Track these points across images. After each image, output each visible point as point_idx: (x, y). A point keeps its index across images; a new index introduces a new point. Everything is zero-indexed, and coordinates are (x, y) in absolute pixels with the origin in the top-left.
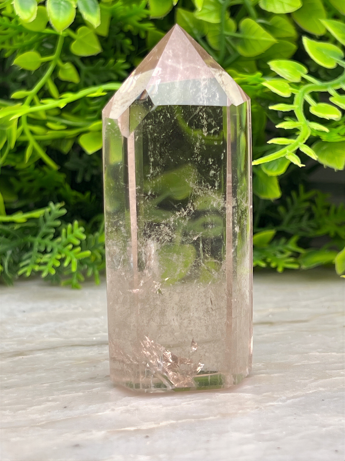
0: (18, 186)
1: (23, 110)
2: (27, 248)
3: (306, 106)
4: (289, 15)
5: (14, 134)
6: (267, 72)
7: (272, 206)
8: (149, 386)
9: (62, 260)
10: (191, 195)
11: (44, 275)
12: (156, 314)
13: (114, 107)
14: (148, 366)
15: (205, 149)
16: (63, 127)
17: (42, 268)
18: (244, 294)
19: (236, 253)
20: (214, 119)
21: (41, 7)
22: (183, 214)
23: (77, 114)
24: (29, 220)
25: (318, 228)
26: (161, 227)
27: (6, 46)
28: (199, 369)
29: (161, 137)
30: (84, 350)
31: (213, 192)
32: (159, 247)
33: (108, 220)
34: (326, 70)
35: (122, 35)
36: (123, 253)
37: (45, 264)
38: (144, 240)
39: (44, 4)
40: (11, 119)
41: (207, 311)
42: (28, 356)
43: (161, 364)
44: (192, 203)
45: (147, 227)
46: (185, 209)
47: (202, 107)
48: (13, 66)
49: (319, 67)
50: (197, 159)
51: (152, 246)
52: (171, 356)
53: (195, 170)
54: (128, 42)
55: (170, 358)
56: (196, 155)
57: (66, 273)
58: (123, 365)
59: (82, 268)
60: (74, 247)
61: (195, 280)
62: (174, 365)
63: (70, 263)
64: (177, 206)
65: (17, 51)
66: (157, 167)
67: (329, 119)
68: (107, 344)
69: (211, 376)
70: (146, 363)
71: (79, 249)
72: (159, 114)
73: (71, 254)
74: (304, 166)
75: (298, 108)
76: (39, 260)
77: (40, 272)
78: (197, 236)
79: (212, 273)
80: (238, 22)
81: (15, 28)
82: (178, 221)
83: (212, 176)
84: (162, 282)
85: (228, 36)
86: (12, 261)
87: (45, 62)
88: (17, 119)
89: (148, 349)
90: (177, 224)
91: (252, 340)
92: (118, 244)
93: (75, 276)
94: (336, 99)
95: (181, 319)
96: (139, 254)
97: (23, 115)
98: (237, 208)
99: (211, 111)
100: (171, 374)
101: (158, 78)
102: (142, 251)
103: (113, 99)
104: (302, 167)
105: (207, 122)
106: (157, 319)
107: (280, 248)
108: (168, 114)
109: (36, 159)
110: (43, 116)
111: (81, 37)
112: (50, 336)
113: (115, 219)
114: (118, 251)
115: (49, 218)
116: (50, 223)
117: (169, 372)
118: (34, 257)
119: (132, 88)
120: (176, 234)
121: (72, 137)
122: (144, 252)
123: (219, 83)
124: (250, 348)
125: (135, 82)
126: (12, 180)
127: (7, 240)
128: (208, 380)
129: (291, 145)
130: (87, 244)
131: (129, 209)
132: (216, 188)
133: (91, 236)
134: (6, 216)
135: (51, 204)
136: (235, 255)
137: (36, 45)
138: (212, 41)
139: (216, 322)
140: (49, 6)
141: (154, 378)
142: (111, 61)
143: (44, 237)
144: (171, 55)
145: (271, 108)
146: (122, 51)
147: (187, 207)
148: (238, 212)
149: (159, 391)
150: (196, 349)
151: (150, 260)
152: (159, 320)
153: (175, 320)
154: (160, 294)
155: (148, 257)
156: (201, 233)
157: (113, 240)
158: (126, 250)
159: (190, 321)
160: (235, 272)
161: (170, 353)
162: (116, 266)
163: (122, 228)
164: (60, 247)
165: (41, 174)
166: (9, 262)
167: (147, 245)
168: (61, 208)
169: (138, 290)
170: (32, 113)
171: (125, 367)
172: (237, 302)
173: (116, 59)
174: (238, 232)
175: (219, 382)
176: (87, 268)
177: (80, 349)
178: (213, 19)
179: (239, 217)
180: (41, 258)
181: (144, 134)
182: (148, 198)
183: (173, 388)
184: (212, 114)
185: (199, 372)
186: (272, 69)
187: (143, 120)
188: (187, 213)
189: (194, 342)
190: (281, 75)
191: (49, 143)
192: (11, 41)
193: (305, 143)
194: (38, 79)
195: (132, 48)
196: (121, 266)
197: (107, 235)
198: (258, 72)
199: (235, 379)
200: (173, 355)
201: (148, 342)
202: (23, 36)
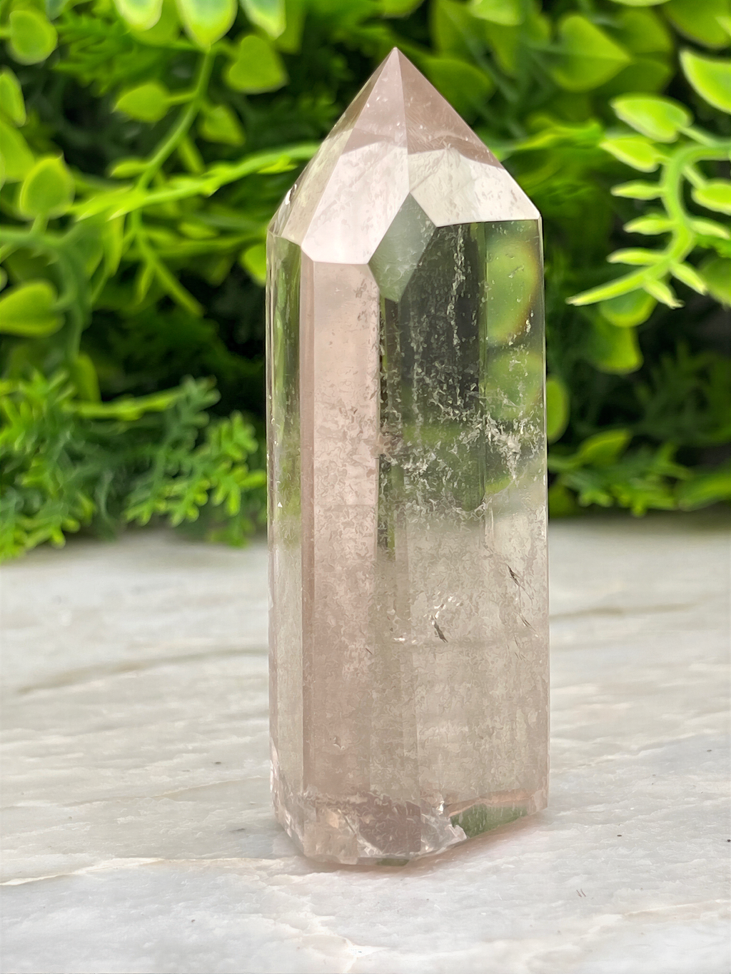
0: (122, 348)
2: (140, 469)
4: (657, 9)
5: (116, 247)
6: (611, 122)
9: (210, 492)
11: (175, 520)
16: (212, 233)
17: (172, 506)
24: (147, 414)
27: (101, 75)
35: (327, 51)
37: (177, 498)
40: (110, 218)
48: (114, 113)
49: (716, 112)
54: (339, 63)
57: (216, 517)
59: (250, 508)
60: (234, 465)
63: (226, 496)
65: (122, 85)
71: (243, 469)
73: (231, 478)
74: (680, 306)
75: (669, 193)
76: (166, 492)
77: (166, 516)
80: (555, 23)
81: (117, 40)
85: (535, 50)
86: (113, 493)
87: (174, 106)
88: (123, 217)
93: (237, 523)
97: (134, 210)
104: (677, 309)
107: (640, 465)
109: (159, 295)
110: (171, 210)
111: (247, 54)
115: (185, 410)
116: (187, 418)
118: (157, 486)
121: (229, 251)
126: (113, 337)
127: (105, 453)
129: (655, 265)
130: (260, 461)
134: (102, 407)
135: (190, 383)
137: (159, 72)
138: (504, 60)
142: (306, 102)
143: (174, 447)
145: (616, 192)
146: (327, 82)
164: (207, 465)
165: (168, 325)
166: (109, 496)
168: (208, 391)
170: (152, 205)
173: (316, 96)
186: (621, 117)
190: (637, 128)
191: (184, 265)
192: (109, 63)
193: (685, 262)
194: (163, 135)
195: (346, 77)
198: (594, 123)
202: (133, 55)
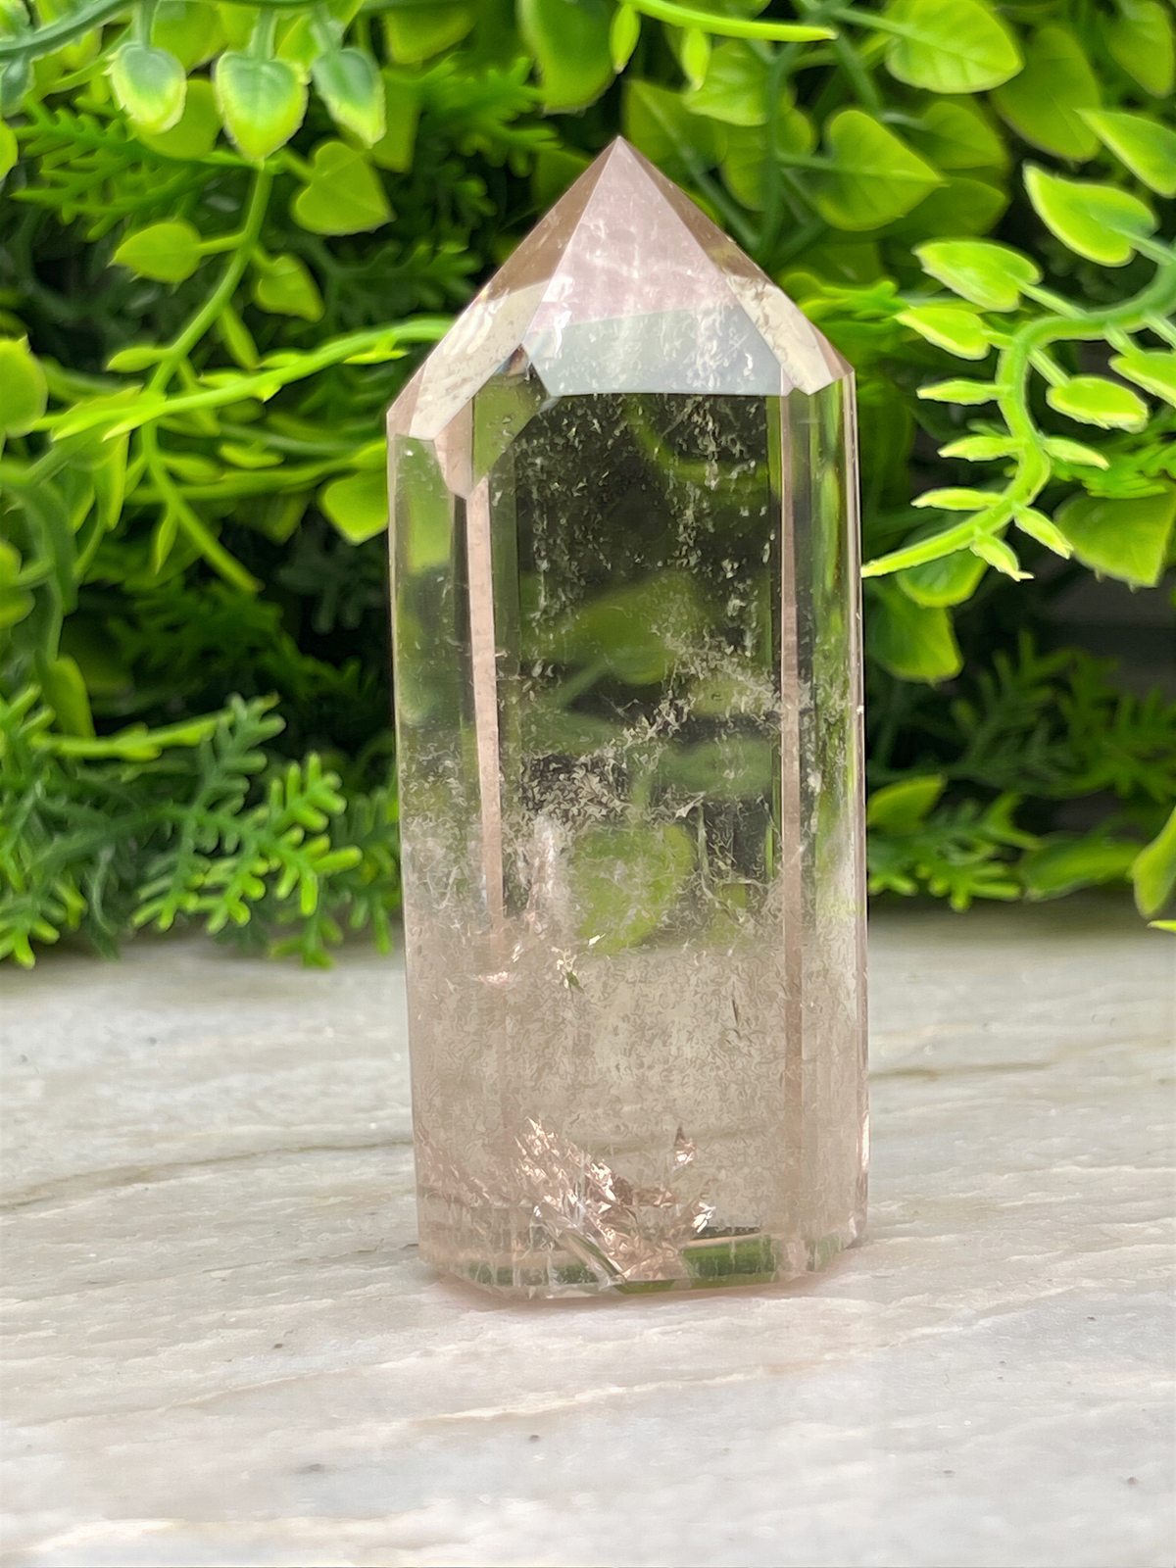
0: (131, 645)
1: (146, 407)
2: (162, 840)
3: (1036, 386)
4: (982, 97)
5: (118, 483)
6: (913, 281)
7: (933, 700)
8: (542, 1277)
9: (271, 878)
10: (670, 676)
11: (215, 924)
12: (561, 1049)
13: (426, 398)
14: (538, 1213)
15: (712, 530)
16: (272, 459)
17: (208, 902)
18: (839, 985)
19: (813, 856)
20: (740, 437)
21: (199, 83)
22: (646, 733)
23: (315, 417)
24: (166, 750)
25: (1082, 767)
26: (574, 775)
27: (92, 207)
28: (700, 1222)
29: (572, 494)
30: (341, 1161)
31: (739, 664)
32: (569, 839)
33: (409, 754)
34: (1101, 271)
35: (455, 168)
36: (456, 861)
37: (218, 890)
38: (523, 818)
39: (204, 71)
40: (106, 437)
41: (723, 1041)
42: (163, 1184)
43: (580, 1205)
44: (672, 701)
45: (530, 777)
46: (651, 721)
47: (701, 399)
48: (113, 267)
49: (1079, 262)
50: (688, 562)
51: (549, 837)
52: (610, 1182)
53: (684, 595)
54: (474, 187)
55: (607, 1187)
56: (685, 547)
57: (283, 918)
58: (461, 1209)
59: (334, 903)
60: (309, 835)
61: (685, 942)
62: (619, 1209)
63: (296, 886)
64: (625, 711)
65: (127, 222)
66: (560, 590)
67: (1109, 426)
68: (409, 1143)
69: (738, 1245)
70: (530, 1205)
71: (323, 843)
72: (566, 422)
73: (301, 858)
74: (1028, 576)
75: (1010, 394)
76: (199, 880)
77: (203, 916)
78: (688, 803)
79: (738, 920)
80: (820, 122)
81: (116, 150)
82: (630, 757)
83: (734, 614)
84: (580, 950)
85: (788, 165)
86: (114, 880)
87: (210, 256)
88: (128, 435)
89: (538, 1162)
90: (624, 766)
91: (866, 1127)
92: (440, 831)
93: (313, 928)
94: (1130, 362)
95: (641, 1065)
96: (509, 861)
97: (145, 424)
98: (813, 713)
99: (728, 411)
100: (611, 1238)
101: (563, 309)
102: (516, 853)
103: (421, 376)
104: (1024, 581)
105: (718, 445)
106: (565, 1064)
107: (960, 833)
108: (595, 421)
109: (188, 559)
110: (209, 426)
111: (325, 174)
112: (232, 1121)
113: (431, 752)
114: (440, 852)
115: (229, 745)
116: (232, 761)
117: (606, 1233)
118: (183, 870)
119: (479, 341)
120: (622, 797)
121: (301, 488)
122: (522, 857)
123: (754, 320)
124: (860, 1155)
125: (488, 322)
126: (115, 626)
127: (100, 816)
128: (728, 1256)
129: (988, 510)
130: (349, 828)
131: (475, 721)
132: (748, 654)
133: (361, 802)
134: (97, 740)
135: (236, 702)
136: (811, 864)
137: (184, 203)
138: (739, 181)
139: (750, 1073)
140: (224, 79)
141: (558, 1253)
142: (422, 248)
143: (213, 806)
144: (602, 234)
145: (924, 393)
146: (456, 217)
147: (655, 712)
148: (817, 729)
149: (574, 1291)
150: (689, 1159)
151: (542, 880)
152: (570, 1069)
153: (622, 1070)
154: (573, 987)
155: (535, 873)
156: (702, 794)
157: (426, 818)
158: (464, 851)
159: (669, 1070)
160: (809, 916)
161: (607, 1171)
162: (435, 899)
163: (451, 780)
164: (264, 836)
165: (205, 608)
166: (106, 886)
167: (530, 835)
168: (266, 715)
169: (505, 974)
170: (174, 416)
171: (467, 1218)
172: (818, 1011)
173: (437, 240)
174: (818, 790)
175: (765, 1261)
176: (352, 903)
177: (325, 1159)
178: (742, 113)
179: (820, 743)
180: (206, 873)
181: (521, 483)
182: (533, 688)
183: (619, 1283)
184: (731, 418)
185: (699, 1231)
186: (928, 270)
187: (515, 441)
188: (659, 732)
189: (683, 1138)
190: (956, 289)
191: (228, 510)
192: (105, 190)
193: (1034, 505)
194: (193, 306)
195: (487, 209)
196: (449, 901)
197: (406, 804)
198: (885, 280)
199: (812, 1253)
200: (617, 1176)
201: (539, 1138)
202: (143, 174)
